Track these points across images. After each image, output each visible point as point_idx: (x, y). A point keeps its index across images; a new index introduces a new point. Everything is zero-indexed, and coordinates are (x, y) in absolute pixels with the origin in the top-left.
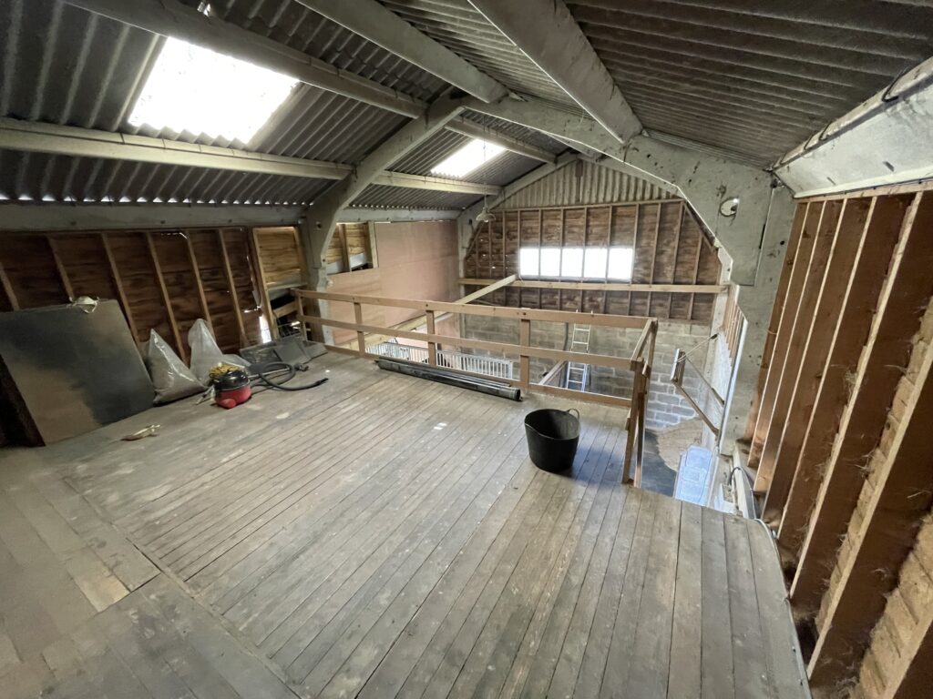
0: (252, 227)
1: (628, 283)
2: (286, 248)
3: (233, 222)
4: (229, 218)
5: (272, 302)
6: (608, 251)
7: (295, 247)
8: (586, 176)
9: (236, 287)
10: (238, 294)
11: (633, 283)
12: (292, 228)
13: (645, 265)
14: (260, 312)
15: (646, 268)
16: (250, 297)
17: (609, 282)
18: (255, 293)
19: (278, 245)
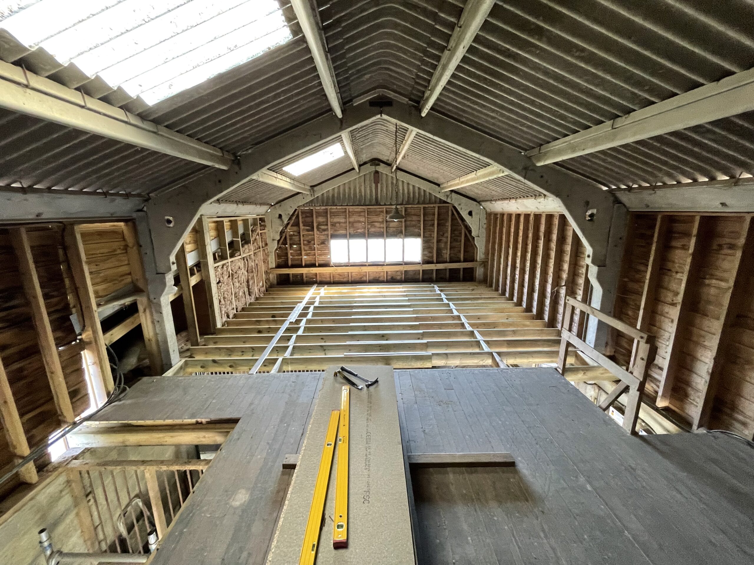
0: (72, 224)
1: (420, 263)
2: (115, 250)
3: (43, 216)
4: (37, 211)
5: (103, 323)
6: (403, 240)
7: (126, 247)
8: (382, 184)
9: (49, 314)
10: (51, 322)
11: (423, 264)
12: (122, 224)
13: (430, 250)
14: (83, 345)
15: (430, 252)
16: (67, 324)
17: (406, 264)
18: (74, 318)
19: (103, 247)
